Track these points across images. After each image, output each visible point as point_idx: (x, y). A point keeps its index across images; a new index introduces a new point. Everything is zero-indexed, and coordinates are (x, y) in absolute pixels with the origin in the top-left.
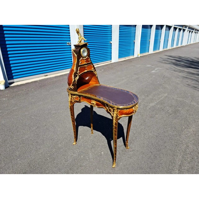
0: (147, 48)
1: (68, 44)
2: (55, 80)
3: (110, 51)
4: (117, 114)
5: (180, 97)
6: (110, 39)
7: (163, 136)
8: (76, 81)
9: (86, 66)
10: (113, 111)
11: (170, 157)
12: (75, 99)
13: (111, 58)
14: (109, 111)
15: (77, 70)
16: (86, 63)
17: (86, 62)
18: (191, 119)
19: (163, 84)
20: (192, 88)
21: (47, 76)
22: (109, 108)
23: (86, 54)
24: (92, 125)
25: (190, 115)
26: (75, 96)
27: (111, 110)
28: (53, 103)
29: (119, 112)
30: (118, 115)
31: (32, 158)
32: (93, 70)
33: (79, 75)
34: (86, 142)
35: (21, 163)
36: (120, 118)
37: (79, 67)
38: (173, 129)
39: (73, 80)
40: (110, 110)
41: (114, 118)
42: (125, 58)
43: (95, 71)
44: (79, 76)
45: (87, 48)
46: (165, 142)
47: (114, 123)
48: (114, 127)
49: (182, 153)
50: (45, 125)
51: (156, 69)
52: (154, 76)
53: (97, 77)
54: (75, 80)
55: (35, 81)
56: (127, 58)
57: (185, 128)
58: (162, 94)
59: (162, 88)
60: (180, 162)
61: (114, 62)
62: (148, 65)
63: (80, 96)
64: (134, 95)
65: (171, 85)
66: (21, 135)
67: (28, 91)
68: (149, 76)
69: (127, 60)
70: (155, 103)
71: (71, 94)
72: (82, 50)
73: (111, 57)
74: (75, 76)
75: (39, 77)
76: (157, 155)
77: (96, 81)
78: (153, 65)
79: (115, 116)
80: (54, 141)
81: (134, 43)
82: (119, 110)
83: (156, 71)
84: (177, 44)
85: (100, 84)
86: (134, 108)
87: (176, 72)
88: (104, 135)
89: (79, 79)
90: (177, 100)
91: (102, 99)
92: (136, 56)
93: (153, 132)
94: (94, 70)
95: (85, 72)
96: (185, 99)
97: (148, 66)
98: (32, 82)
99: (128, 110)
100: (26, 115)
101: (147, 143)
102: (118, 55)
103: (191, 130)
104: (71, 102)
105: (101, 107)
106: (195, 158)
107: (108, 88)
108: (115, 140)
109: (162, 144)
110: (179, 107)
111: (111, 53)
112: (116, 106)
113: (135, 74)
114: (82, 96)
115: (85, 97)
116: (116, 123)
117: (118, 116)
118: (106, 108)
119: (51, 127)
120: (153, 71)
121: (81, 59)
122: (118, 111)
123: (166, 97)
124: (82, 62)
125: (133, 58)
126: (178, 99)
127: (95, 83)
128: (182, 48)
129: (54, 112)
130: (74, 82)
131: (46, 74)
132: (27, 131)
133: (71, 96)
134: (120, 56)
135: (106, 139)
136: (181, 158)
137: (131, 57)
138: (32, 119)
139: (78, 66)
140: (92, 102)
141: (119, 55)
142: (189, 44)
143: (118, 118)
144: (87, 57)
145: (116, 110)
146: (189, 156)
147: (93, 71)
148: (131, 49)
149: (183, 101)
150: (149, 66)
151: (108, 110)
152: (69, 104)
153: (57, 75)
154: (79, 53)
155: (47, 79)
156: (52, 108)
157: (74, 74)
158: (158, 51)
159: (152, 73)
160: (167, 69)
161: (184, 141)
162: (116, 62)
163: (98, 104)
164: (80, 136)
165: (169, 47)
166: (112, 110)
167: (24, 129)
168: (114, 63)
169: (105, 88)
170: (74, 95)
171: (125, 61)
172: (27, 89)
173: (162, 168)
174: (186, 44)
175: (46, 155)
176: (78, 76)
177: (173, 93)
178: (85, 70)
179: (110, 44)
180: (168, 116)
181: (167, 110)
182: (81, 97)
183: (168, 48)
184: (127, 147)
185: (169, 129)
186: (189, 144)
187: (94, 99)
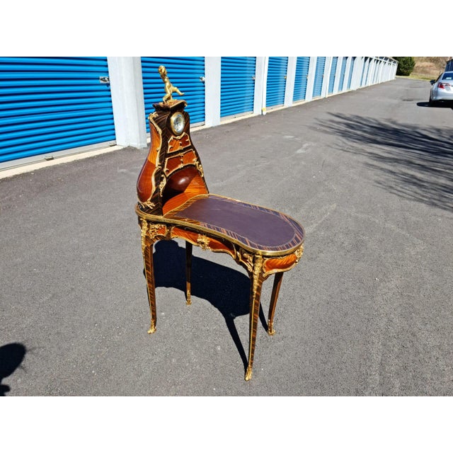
0: (280, 95)
1: (102, 82)
2: (75, 170)
3: (202, 101)
4: (262, 268)
5: (362, 212)
6: (202, 71)
7: (339, 300)
8: (161, 190)
9: (181, 154)
10: (254, 262)
11: (360, 347)
12: (156, 231)
13: (204, 117)
14: (240, 260)
15: (163, 166)
16: (182, 148)
17: (181, 145)
18: (390, 260)
19: (325, 180)
20: (385, 189)
21: (52, 159)
22: (242, 255)
23: (180, 127)
24: (189, 285)
25: (386, 252)
26: (156, 226)
27: (247, 259)
28: (82, 232)
29: (267, 263)
30: (264, 269)
31: (52, 374)
32: (194, 164)
33: (168, 176)
34: (178, 325)
35: (27, 387)
36: (268, 276)
37: (167, 159)
38: (358, 285)
39: (154, 189)
40: (245, 259)
41: (255, 277)
42: (234, 116)
43: (200, 163)
44: (167, 178)
45: (183, 113)
46: (346, 314)
47: (255, 287)
48: (254, 296)
49: (381, 336)
50: (72, 289)
51: (305, 146)
52: (303, 163)
53: (203, 178)
54: (158, 190)
55: (23, 174)
56: (239, 117)
57: (381, 281)
58: (325, 205)
59: (323, 191)
60: (380, 357)
61: (210, 126)
62: (287, 135)
63: (169, 225)
64: (291, 220)
65: (340, 184)
66: (15, 318)
67: (10, 199)
68: (294, 163)
69: (240, 121)
70: (315, 225)
71: (148, 221)
72: (173, 118)
73: (204, 114)
74: (159, 180)
75: (32, 163)
76: (333, 345)
77: (200, 188)
78: (297, 137)
79: (257, 271)
80: (100, 326)
81: (252, 82)
82: (267, 259)
83: (306, 149)
84: (341, 87)
85: (210, 194)
86: (296, 252)
87: (348, 154)
88: (215, 306)
89: (166, 185)
90: (357, 218)
91: (224, 234)
92: (257, 112)
93: (318, 294)
94: (197, 163)
95: (179, 169)
96: (374, 217)
97: (287, 137)
98: (16, 177)
99: (285, 258)
100: (16, 265)
101: (310, 318)
102: (219, 109)
103: (392, 285)
104: (147, 238)
105: (222, 250)
106: (408, 346)
107: (231, 204)
108: (254, 322)
109: (340, 319)
110: (363, 235)
111: (203, 104)
112: (260, 251)
113: (262, 157)
114: (175, 224)
115: (182, 228)
116: (258, 287)
117: (265, 271)
118: (234, 253)
119: (88, 294)
120: (300, 151)
121: (172, 138)
122: (265, 261)
123: (335, 211)
124: (174, 146)
125: (252, 118)
126: (360, 215)
127: (198, 191)
128: (351, 97)
129: (89, 253)
130: (155, 192)
131: (49, 156)
132: (29, 305)
133: (147, 224)
134: (224, 112)
135: (221, 314)
136: (381, 347)
137: (247, 115)
138: (35, 274)
139: (164, 155)
140: (199, 240)
141: (221, 110)
142: (363, 86)
143: (264, 275)
144: (184, 133)
145: (260, 259)
146: (395, 341)
147: (195, 166)
148: (247, 95)
149: (369, 219)
150: (290, 137)
151: (240, 257)
152: (143, 244)
153: (78, 159)
154: (167, 126)
155: (55, 167)
156: (81, 244)
157: (156, 174)
158: (304, 102)
159: (298, 154)
160: (328, 146)
161: (381, 311)
162: (216, 125)
163: (216, 243)
164: (161, 312)
165: (325, 94)
166: (251, 260)
167: (19, 303)
168: (212, 127)
169: (223, 203)
170: (155, 223)
171: (234, 123)
172: (7, 195)
173: (347, 371)
174: (359, 87)
175: (87, 363)
176: (165, 179)
177: (348, 202)
178: (180, 164)
179: (202, 84)
180: (343, 254)
181: (339, 243)
182: (172, 226)
183: (323, 96)
184: (271, 331)
185: (350, 284)
186: (392, 316)
187: (203, 233)
